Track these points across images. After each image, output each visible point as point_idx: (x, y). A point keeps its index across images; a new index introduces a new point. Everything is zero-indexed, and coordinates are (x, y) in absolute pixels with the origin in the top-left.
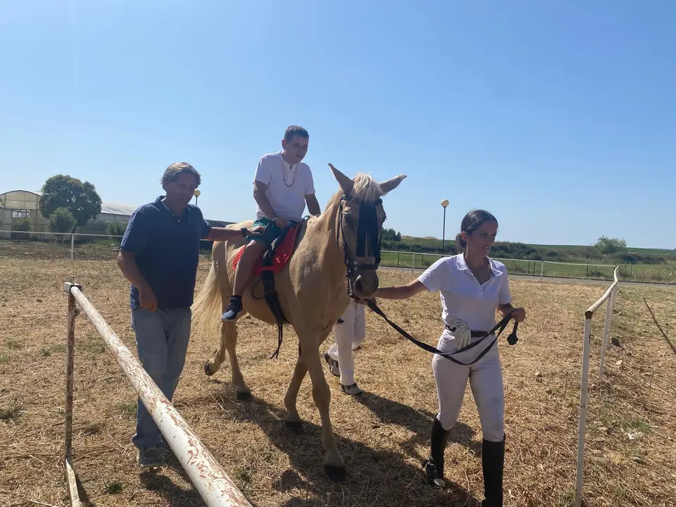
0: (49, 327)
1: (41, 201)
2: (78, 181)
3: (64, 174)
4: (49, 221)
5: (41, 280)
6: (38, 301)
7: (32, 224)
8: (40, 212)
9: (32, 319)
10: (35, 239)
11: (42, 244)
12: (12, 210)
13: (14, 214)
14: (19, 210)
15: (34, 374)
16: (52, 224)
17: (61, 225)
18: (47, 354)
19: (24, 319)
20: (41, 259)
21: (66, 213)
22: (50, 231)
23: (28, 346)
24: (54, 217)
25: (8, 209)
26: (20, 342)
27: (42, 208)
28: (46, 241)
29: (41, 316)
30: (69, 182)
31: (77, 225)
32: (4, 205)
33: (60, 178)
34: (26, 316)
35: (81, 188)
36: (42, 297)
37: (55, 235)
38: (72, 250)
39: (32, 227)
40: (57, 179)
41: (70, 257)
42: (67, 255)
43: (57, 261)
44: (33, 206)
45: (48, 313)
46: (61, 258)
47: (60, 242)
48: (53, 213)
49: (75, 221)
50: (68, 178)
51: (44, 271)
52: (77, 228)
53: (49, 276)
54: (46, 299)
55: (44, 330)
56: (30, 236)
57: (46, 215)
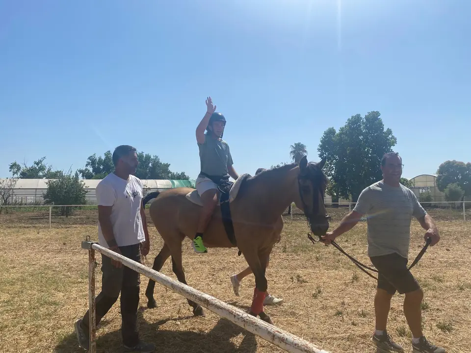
0: (459, 269)
1: (437, 180)
2: (462, 163)
3: (451, 160)
4: (444, 194)
5: (446, 235)
6: (447, 250)
7: (432, 197)
8: (437, 188)
9: (445, 262)
10: (436, 206)
11: (441, 210)
12: (419, 188)
13: (421, 191)
14: (423, 188)
15: (456, 302)
16: (446, 195)
17: (453, 196)
18: (462, 289)
19: (441, 262)
20: (443, 220)
21: (456, 187)
22: (445, 201)
23: (447, 281)
24: (447, 190)
25: (417, 188)
26: (441, 277)
27: (438, 185)
28: (444, 208)
29: (451, 261)
30: (455, 164)
31: (465, 195)
32: (414, 185)
33: (448, 163)
34: (441, 259)
35: (465, 168)
36: (449, 247)
37: (449, 203)
38: (464, 213)
39: (433, 198)
40: (447, 164)
41: (463, 219)
42: (461, 217)
43: (454, 221)
44: (432, 184)
45: (456, 259)
46: (456, 219)
47: (454, 208)
48: (446, 188)
49: (463, 192)
50: (454, 162)
51: (446, 228)
52: (465, 197)
53: (450, 232)
54: (452, 248)
55: (456, 271)
56: (432, 205)
57: (441, 189)
